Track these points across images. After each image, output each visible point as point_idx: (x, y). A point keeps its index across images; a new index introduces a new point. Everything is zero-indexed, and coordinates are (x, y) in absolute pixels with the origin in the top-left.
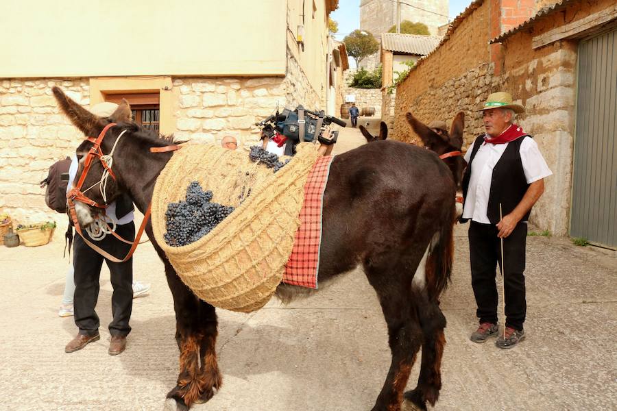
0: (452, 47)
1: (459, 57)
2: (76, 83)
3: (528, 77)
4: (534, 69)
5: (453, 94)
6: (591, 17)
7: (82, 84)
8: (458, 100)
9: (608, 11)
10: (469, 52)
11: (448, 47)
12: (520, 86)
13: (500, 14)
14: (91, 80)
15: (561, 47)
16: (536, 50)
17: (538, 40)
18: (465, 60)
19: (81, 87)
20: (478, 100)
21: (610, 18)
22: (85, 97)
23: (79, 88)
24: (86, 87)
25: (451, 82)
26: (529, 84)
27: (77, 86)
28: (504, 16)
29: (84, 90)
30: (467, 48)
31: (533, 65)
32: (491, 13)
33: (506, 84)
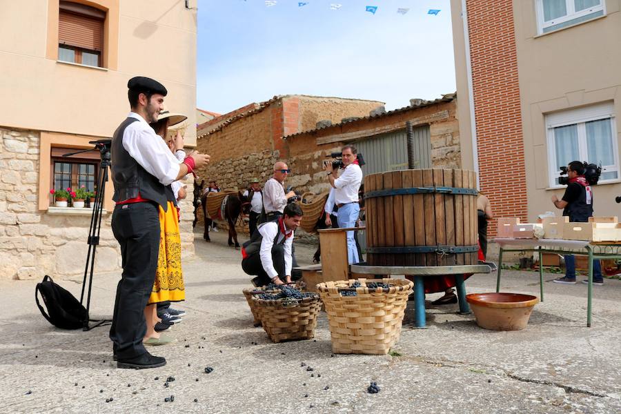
0: (225, 136)
1: (235, 145)
2: (23, 134)
3: (315, 161)
4: (319, 156)
5: (232, 170)
6: (360, 132)
7: (30, 136)
8: (240, 174)
9: (371, 130)
10: (247, 141)
11: (219, 136)
12: (308, 166)
13: (282, 120)
14: (42, 134)
15: (339, 145)
16: (318, 145)
17: (320, 140)
18: (243, 147)
19: (29, 138)
20: (264, 174)
21: (372, 134)
22: (31, 147)
23: (27, 139)
24: (34, 139)
25: (229, 162)
26: (315, 165)
27: (24, 137)
28: (285, 122)
29: (30, 141)
30: (245, 138)
31: (317, 154)
32: (273, 118)
33: (294, 164)
